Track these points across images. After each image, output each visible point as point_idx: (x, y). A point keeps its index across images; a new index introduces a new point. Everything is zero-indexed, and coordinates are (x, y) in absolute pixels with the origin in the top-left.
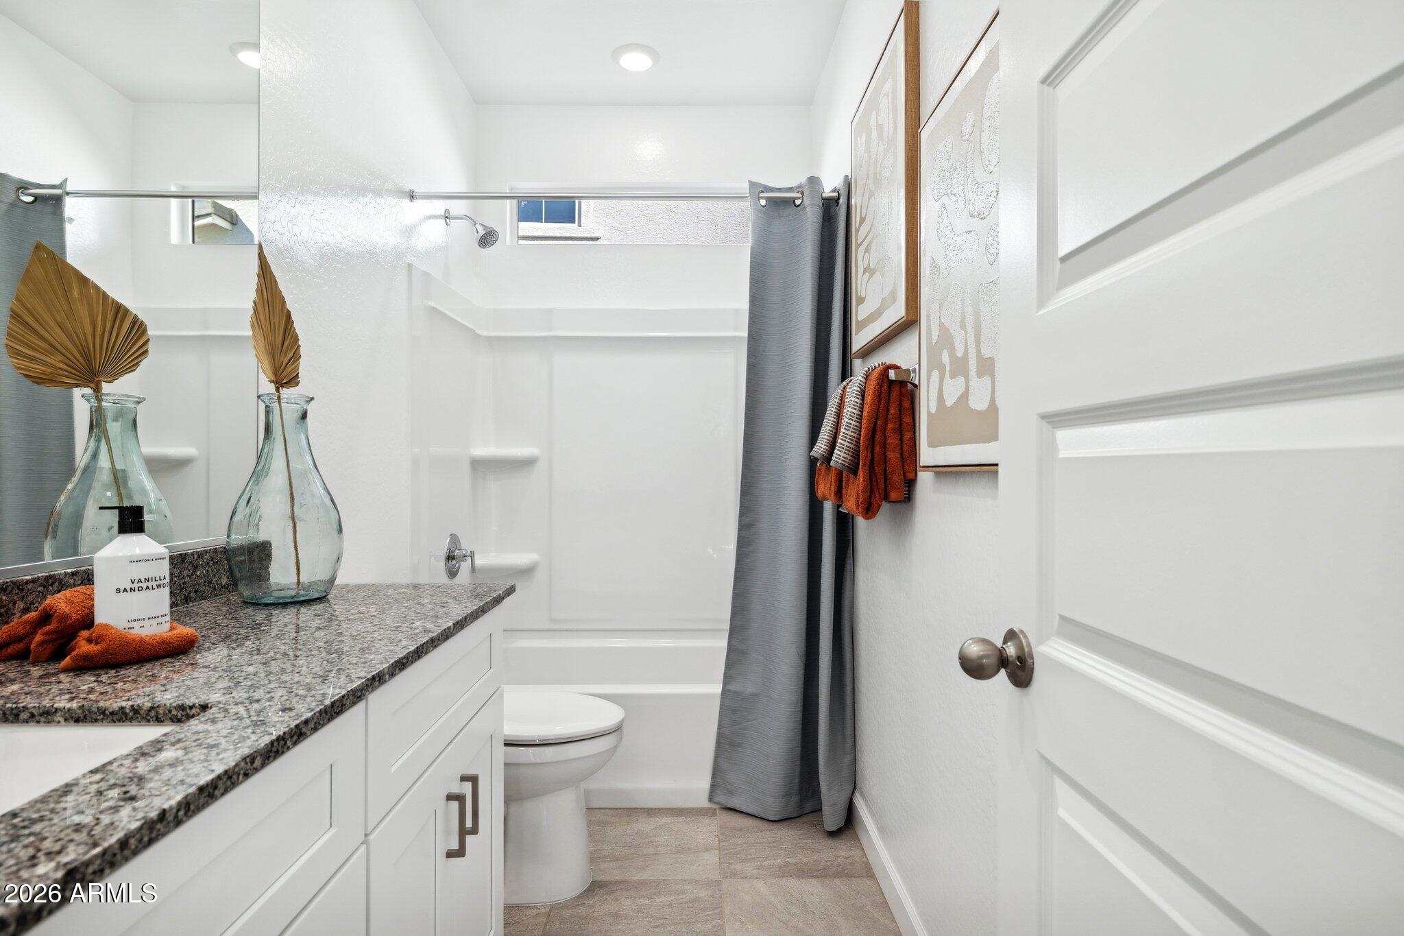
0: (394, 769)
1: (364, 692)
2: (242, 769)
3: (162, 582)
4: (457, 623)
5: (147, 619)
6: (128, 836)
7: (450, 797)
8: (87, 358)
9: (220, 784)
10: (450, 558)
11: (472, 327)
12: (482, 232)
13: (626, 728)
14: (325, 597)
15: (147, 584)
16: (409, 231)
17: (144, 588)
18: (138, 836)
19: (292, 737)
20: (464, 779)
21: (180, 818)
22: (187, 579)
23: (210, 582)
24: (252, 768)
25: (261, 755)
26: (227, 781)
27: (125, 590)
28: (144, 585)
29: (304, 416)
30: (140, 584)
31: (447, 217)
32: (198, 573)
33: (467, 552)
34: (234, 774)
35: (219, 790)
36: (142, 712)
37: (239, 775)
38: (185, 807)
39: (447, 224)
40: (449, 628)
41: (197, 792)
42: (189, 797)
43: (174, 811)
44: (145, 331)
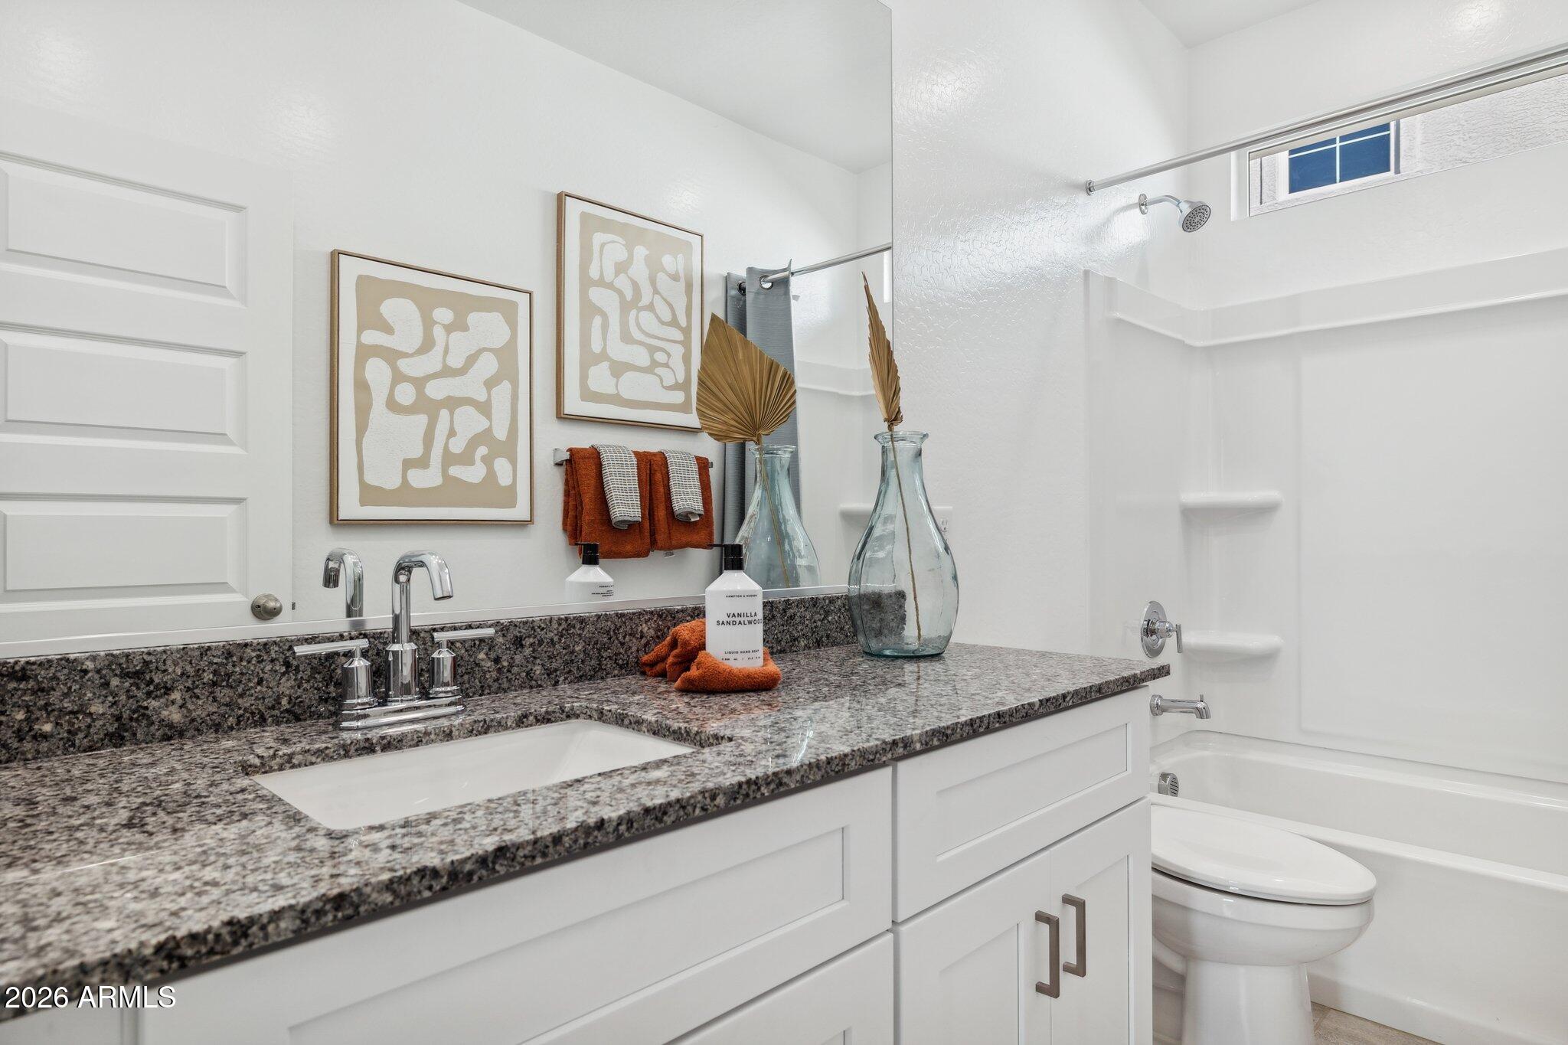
0: (940, 859)
1: (878, 756)
2: (699, 802)
3: (753, 619)
4: (1048, 700)
5: (739, 652)
6: (561, 833)
7: (1041, 917)
8: (752, 417)
9: (671, 810)
10: (1149, 631)
11: (1179, 337)
12: (1186, 209)
13: (1377, 903)
14: (939, 654)
15: (740, 619)
16: (1096, 234)
17: (738, 622)
18: (573, 836)
19: (768, 784)
20: (1068, 900)
21: (621, 832)
22: (819, 623)
23: (842, 629)
24: (712, 804)
25: (725, 794)
26: (678, 810)
27: (723, 623)
28: (737, 619)
29: (919, 454)
30: (734, 619)
31: (1143, 204)
32: (830, 618)
33: (1171, 625)
34: (688, 805)
35: (670, 816)
36: (691, 735)
37: (695, 807)
38: (628, 823)
39: (1143, 213)
40: (1031, 705)
41: (642, 812)
42: (631, 814)
43: (615, 824)
44: (793, 383)
